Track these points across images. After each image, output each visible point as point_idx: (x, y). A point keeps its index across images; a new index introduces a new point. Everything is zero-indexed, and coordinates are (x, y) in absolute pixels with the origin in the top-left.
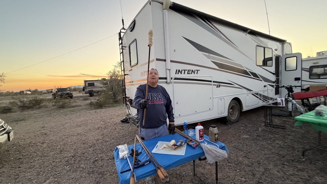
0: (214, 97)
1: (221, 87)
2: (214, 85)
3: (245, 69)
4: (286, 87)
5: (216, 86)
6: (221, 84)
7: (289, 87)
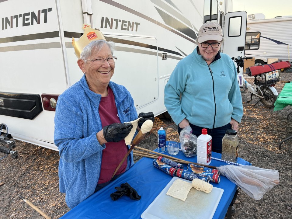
0: (160, 77)
1: (167, 58)
2: (160, 55)
3: (193, 30)
4: (236, 59)
5: (161, 58)
6: (168, 54)
7: (239, 59)
